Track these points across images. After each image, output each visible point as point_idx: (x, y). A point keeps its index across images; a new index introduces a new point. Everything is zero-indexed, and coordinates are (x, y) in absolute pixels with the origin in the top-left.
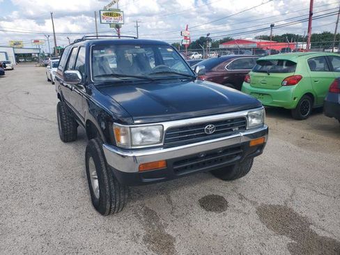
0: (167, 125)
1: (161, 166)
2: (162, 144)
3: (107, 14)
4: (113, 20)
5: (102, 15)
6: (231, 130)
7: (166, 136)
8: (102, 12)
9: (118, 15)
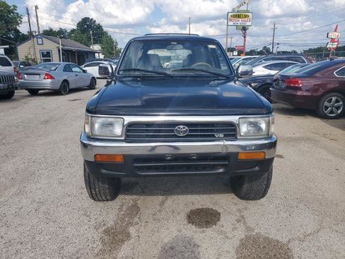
0: (128, 119)
1: (119, 160)
2: (123, 139)
3: (234, 16)
4: (240, 22)
5: (229, 16)
6: (214, 136)
7: (128, 131)
8: (230, 14)
9: (246, 16)
